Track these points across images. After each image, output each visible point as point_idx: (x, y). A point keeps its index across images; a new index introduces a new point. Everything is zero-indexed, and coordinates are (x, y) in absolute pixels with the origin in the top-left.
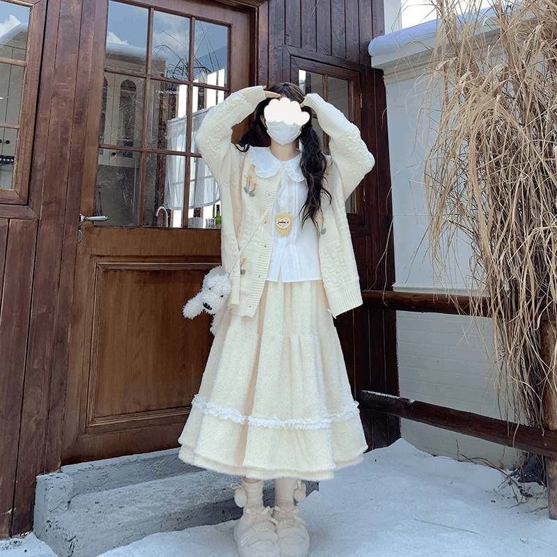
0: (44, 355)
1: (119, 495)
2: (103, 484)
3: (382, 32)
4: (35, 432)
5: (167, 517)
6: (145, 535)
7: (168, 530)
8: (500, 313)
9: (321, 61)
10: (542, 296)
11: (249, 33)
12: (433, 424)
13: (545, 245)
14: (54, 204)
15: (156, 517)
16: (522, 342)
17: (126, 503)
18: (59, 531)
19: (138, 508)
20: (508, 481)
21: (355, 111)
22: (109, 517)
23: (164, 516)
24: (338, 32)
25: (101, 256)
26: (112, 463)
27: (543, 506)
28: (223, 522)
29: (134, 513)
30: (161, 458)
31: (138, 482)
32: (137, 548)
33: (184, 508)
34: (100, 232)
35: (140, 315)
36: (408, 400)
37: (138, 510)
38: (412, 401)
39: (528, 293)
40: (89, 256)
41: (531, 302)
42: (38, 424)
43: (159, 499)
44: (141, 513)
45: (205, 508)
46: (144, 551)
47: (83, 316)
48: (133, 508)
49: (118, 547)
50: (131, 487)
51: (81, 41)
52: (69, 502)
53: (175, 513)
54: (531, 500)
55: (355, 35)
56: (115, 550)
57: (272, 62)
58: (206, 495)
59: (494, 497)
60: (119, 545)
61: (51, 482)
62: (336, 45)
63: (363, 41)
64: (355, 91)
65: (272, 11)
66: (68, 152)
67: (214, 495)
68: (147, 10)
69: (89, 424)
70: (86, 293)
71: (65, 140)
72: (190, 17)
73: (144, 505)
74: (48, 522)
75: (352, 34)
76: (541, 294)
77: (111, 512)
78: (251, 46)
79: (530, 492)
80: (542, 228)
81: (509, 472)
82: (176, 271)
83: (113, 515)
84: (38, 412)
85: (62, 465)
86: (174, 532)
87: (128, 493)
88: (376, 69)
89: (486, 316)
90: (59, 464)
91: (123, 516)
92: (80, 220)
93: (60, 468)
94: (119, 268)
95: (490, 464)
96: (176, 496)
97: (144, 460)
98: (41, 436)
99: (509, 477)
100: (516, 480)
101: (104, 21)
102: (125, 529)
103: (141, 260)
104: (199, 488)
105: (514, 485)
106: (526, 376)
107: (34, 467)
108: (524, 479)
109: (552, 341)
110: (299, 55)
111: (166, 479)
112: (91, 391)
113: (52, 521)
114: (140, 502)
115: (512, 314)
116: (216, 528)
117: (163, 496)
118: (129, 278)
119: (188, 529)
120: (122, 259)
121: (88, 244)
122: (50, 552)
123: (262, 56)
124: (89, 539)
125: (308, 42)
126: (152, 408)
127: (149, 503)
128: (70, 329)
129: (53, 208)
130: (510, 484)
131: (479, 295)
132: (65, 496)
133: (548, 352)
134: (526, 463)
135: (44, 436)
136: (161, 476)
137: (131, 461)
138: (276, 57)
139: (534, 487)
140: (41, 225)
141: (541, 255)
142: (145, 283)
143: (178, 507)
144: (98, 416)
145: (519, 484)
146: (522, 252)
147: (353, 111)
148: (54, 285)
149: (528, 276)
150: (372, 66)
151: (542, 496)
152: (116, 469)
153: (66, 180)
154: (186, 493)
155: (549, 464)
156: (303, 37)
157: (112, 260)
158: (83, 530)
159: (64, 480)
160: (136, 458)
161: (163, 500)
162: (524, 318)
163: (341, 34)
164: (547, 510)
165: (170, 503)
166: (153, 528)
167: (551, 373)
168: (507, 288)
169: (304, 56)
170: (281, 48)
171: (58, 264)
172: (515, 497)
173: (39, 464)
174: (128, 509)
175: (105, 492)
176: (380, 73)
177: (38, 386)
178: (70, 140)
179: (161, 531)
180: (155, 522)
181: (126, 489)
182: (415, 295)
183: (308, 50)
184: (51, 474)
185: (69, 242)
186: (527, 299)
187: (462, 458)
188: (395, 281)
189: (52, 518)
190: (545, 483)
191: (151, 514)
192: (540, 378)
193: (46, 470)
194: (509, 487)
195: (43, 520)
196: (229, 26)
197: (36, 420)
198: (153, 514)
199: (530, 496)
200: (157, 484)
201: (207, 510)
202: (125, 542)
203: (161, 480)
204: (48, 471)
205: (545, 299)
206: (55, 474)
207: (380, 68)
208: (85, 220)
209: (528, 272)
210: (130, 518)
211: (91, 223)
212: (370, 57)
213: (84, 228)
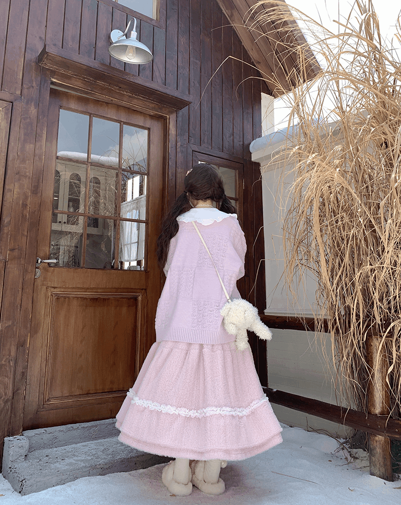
0: (10, 355)
1: (64, 451)
2: (54, 443)
3: (260, 136)
4: (3, 408)
5: (94, 467)
6: (77, 478)
7: (93, 475)
8: (337, 329)
9: (216, 155)
10: (368, 318)
11: (163, 135)
12: (288, 406)
13: (371, 279)
14: (17, 250)
15: (85, 467)
16: (353, 351)
17: (68, 457)
18: (16, 475)
19: (75, 460)
20: (342, 447)
21: (239, 191)
22: (52, 466)
23: (91, 466)
24: (228, 135)
25: (55, 288)
26: (60, 429)
27: (366, 466)
28: (136, 470)
29: (71, 464)
30: (96, 426)
31: (79, 443)
32: (70, 486)
33: (106, 461)
34: (54, 271)
35: (83, 328)
36: (272, 389)
37: (74, 462)
38: (275, 390)
39: (358, 316)
40: (45, 287)
41: (360, 322)
42: (6, 402)
43: (91, 454)
44: (76, 464)
45: (122, 461)
46: (75, 489)
47: (41, 328)
48: (72, 460)
49: (56, 485)
50: (74, 446)
51: (37, 136)
52: (26, 456)
53: (100, 464)
54: (357, 461)
55: (240, 137)
56: (54, 488)
57: (179, 155)
58: (125, 452)
59: (331, 457)
60: (58, 484)
61: (12, 442)
62: (226, 144)
63: (246, 143)
64: (239, 178)
65: (180, 119)
66: (28, 214)
67: (130, 452)
68: (89, 117)
69: (45, 402)
70: (43, 313)
71: (25, 205)
72: (119, 122)
73: (79, 458)
74: (10, 468)
75: (238, 137)
76: (367, 316)
77: (55, 463)
78: (164, 144)
79: (357, 456)
80: (369, 267)
81: (342, 441)
82: (108, 299)
83: (55, 465)
84: (6, 394)
85: (24, 430)
86: (98, 477)
87: (70, 450)
88: (255, 163)
89: (327, 332)
90: (21, 430)
91: (62, 466)
92: (38, 262)
93: (22, 433)
94: (68, 296)
95: (330, 435)
96: (104, 453)
97: (84, 427)
98: (8, 410)
99: (342, 444)
100: (347, 446)
101: (57, 123)
102: (62, 474)
103: (83, 290)
104: (120, 448)
105: (345, 450)
106: (356, 375)
107: (2, 431)
108: (353, 446)
109: (375, 350)
110: (198, 151)
111: (99, 441)
112: (47, 380)
113: (12, 468)
114: (77, 456)
115: (346, 331)
116: (130, 474)
117: (94, 453)
118: (75, 303)
119: (110, 474)
120: (69, 290)
121: (45, 279)
122: (9, 487)
123: (171, 151)
124: (34, 481)
125: (206, 141)
126: (91, 392)
127: (83, 457)
128: (29, 337)
129: (16, 253)
130: (343, 449)
131: (322, 317)
132: (23, 452)
133: (372, 358)
134: (355, 435)
135: (10, 411)
136: (96, 439)
137: (74, 428)
138: (182, 152)
139: (360, 452)
140: (7, 264)
141: (368, 288)
142: (86, 306)
143: (102, 461)
144: (52, 397)
145: (349, 450)
146: (353, 284)
147: (238, 191)
148: (17, 306)
149: (358, 303)
150: (252, 160)
151: (365, 459)
152: (63, 433)
153: (26, 234)
154: (110, 451)
155: (370, 438)
156: (202, 139)
157: (62, 290)
158: (31, 475)
159: (22, 441)
160: (78, 426)
161: (93, 455)
162: (354, 334)
163: (230, 137)
164: (368, 468)
165: (97, 458)
166: (83, 474)
167: (373, 374)
168: (343, 313)
169: (203, 152)
170: (185, 146)
171: (20, 292)
172: (346, 458)
173: (6, 429)
174: (67, 461)
175: (55, 449)
176: (258, 165)
177: (5, 376)
178: (29, 206)
179: (89, 476)
180: (84, 470)
181: (69, 448)
182: (278, 317)
183: (205, 148)
184: (15, 437)
185: (29, 277)
186: (357, 320)
187: (311, 429)
188: (266, 308)
189: (13, 465)
190: (368, 450)
191: (83, 464)
192: (366, 377)
193: (11, 433)
194: (341, 451)
195: (7, 467)
196: (149, 129)
197: (4, 399)
198: (84, 465)
199: (357, 458)
200: (92, 444)
201: (123, 463)
202: (62, 482)
203: (96, 441)
204: (13, 435)
205: (370, 320)
206: (18, 437)
207: (258, 162)
208: (41, 262)
209: (358, 300)
210: (67, 467)
211: (47, 264)
212: (251, 153)
213: (42, 268)
